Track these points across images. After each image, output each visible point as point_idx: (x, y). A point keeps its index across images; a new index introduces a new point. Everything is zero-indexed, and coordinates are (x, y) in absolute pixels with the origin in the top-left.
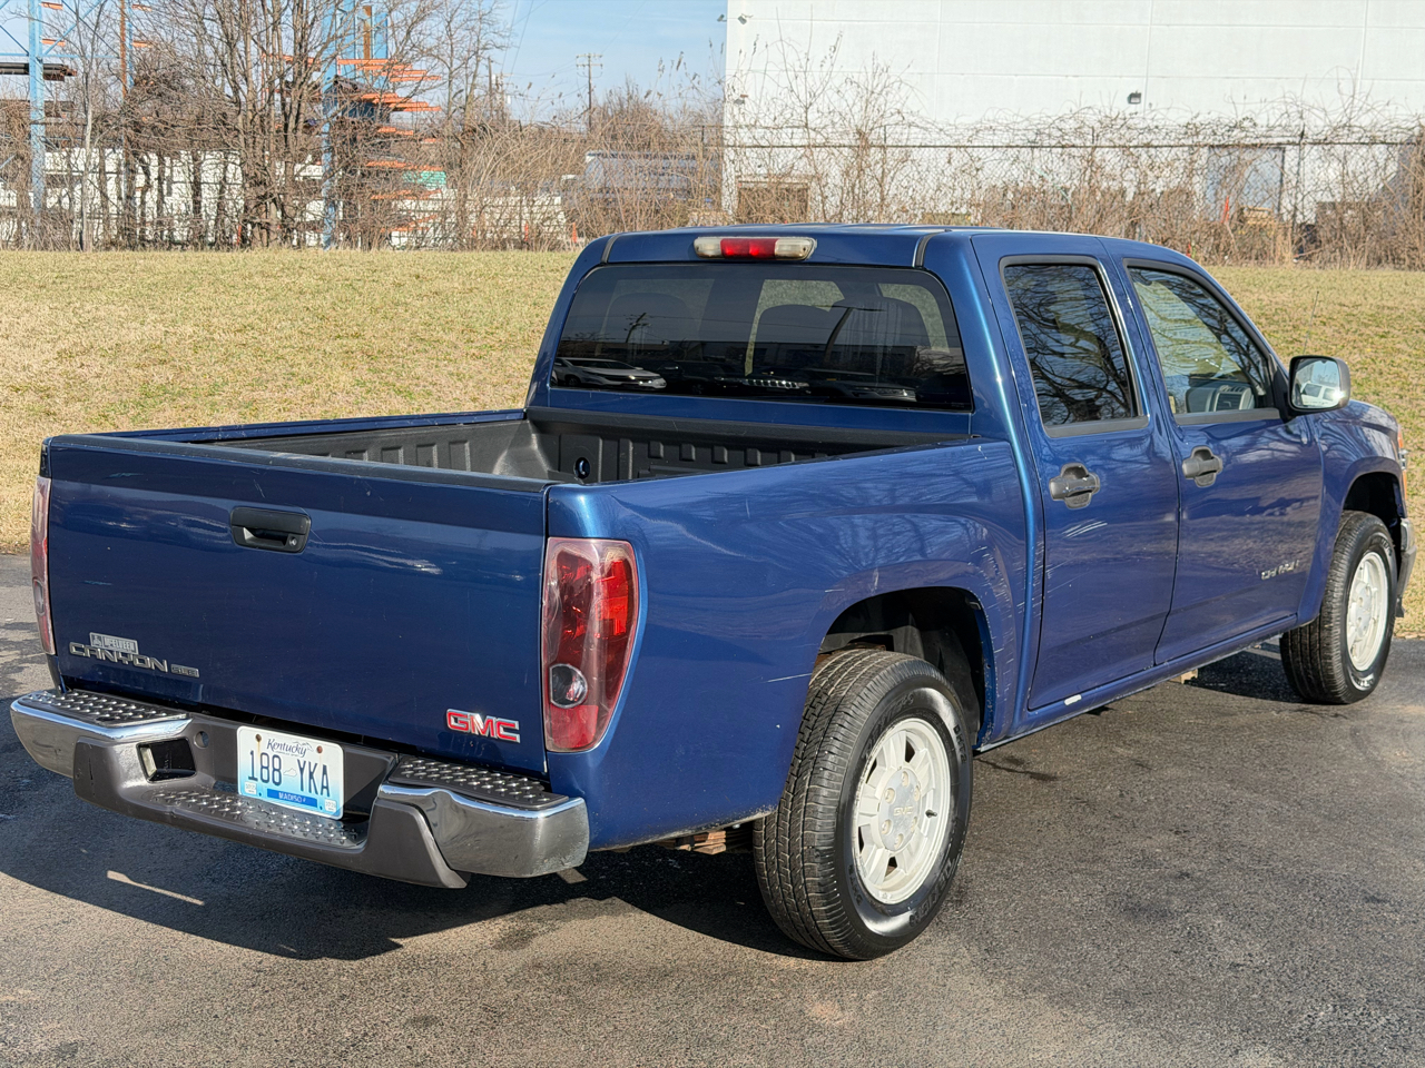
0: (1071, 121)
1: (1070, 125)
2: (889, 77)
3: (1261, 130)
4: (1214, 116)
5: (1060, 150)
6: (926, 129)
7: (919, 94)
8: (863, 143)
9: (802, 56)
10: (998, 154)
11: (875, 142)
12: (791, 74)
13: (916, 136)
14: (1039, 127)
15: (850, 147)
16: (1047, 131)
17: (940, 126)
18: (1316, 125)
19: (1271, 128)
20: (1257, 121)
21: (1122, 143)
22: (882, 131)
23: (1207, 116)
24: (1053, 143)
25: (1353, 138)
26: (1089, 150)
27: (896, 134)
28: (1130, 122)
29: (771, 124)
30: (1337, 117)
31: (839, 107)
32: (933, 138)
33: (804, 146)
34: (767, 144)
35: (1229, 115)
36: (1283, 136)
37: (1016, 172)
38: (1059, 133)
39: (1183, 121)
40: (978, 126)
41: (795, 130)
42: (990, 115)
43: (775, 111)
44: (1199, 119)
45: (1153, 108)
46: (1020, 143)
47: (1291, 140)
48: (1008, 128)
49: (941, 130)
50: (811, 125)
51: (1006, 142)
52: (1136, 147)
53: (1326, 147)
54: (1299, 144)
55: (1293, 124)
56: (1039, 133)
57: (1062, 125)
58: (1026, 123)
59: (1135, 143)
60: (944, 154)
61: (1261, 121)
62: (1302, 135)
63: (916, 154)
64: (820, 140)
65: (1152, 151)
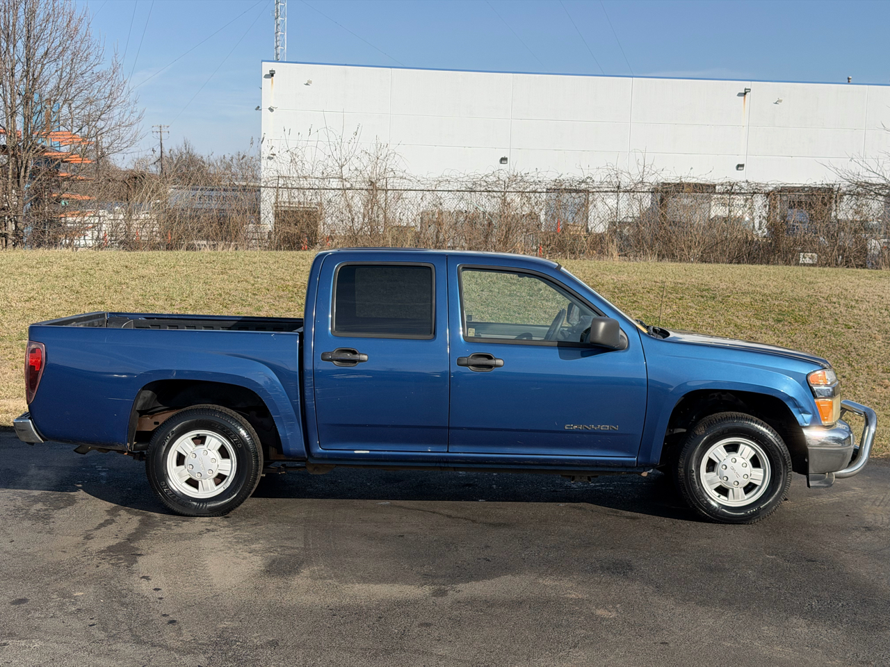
0: (491, 177)
1: (493, 179)
2: (388, 150)
3: (595, 184)
4: (571, 176)
5: (486, 193)
6: (410, 180)
7: (405, 160)
8: (373, 187)
9: (338, 137)
10: (451, 195)
11: (380, 187)
12: (333, 148)
13: (406, 184)
14: (474, 180)
15: (366, 190)
16: (479, 183)
17: (418, 179)
18: (625, 181)
19: (602, 183)
20: (595, 180)
21: (520, 190)
22: (385, 181)
23: (567, 176)
24: (482, 189)
25: (646, 189)
26: (503, 194)
27: (394, 183)
28: (526, 179)
29: (320, 176)
30: (637, 178)
31: (359, 167)
32: (415, 186)
33: (339, 189)
34: (317, 187)
35: (579, 175)
36: (608, 187)
37: (463, 206)
38: (485, 184)
39: (553, 179)
40: (440, 179)
41: (331, 180)
42: (446, 173)
43: (321, 168)
44: (562, 177)
45: (538, 171)
46: (464, 189)
47: (612, 189)
48: (457, 180)
49: (419, 181)
50: (344, 178)
51: (456, 188)
52: (529, 192)
53: (632, 194)
54: (617, 192)
55: (614, 181)
56: (474, 183)
57: (487, 179)
58: (467, 178)
59: (528, 190)
60: (420, 194)
61: (597, 179)
62: (618, 187)
63: (404, 195)
64: (349, 186)
65: (538, 194)
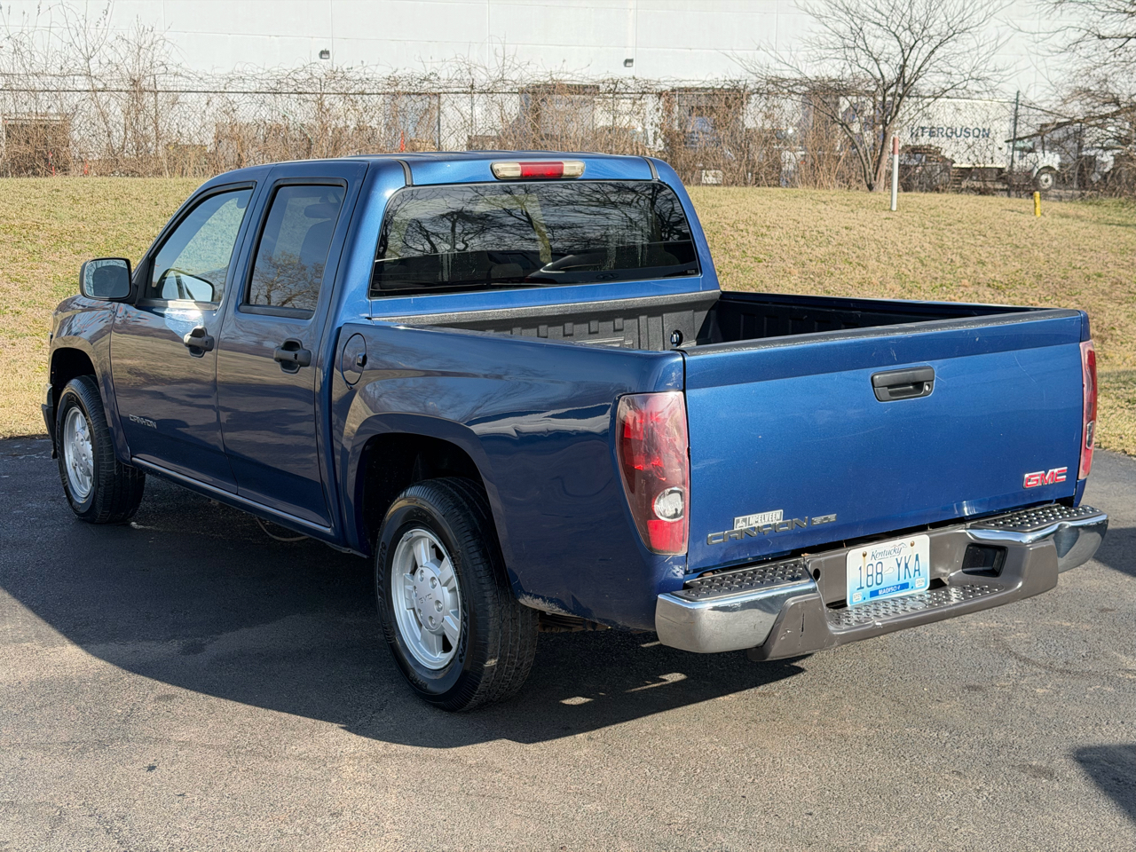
0: (302, 73)
1: (303, 76)
2: (154, 36)
3: (442, 83)
4: (408, 71)
5: (296, 96)
6: (189, 78)
7: (179, 49)
8: (136, 88)
9: (80, 17)
10: (248, 98)
11: (147, 88)
12: (74, 33)
13: (182, 84)
14: (279, 77)
15: (127, 91)
16: (285, 81)
17: (200, 76)
18: (481, 79)
19: (450, 81)
20: (441, 77)
21: (343, 91)
22: (152, 79)
23: (404, 71)
24: (291, 90)
25: (508, 89)
26: (319, 96)
27: (164, 82)
28: (348, 75)
29: (58, 72)
30: (495, 74)
31: (114, 59)
32: (196, 85)
33: (87, 91)
34: (55, 89)
35: (420, 71)
36: (458, 87)
37: (264, 113)
38: (294, 83)
39: (386, 75)
40: (231, 76)
41: (76, 78)
42: (239, 67)
43: (59, 61)
44: (398, 73)
45: (365, 65)
46: (265, 90)
47: (465, 90)
48: (254, 78)
49: (201, 79)
50: (92, 74)
51: (254, 89)
52: (354, 94)
53: (490, 95)
54: (470, 93)
55: (465, 78)
56: (279, 82)
57: (296, 77)
58: (268, 74)
59: (353, 91)
60: (204, 98)
61: (443, 75)
62: (472, 87)
63: (182, 98)
64: (101, 86)
65: (366, 97)
